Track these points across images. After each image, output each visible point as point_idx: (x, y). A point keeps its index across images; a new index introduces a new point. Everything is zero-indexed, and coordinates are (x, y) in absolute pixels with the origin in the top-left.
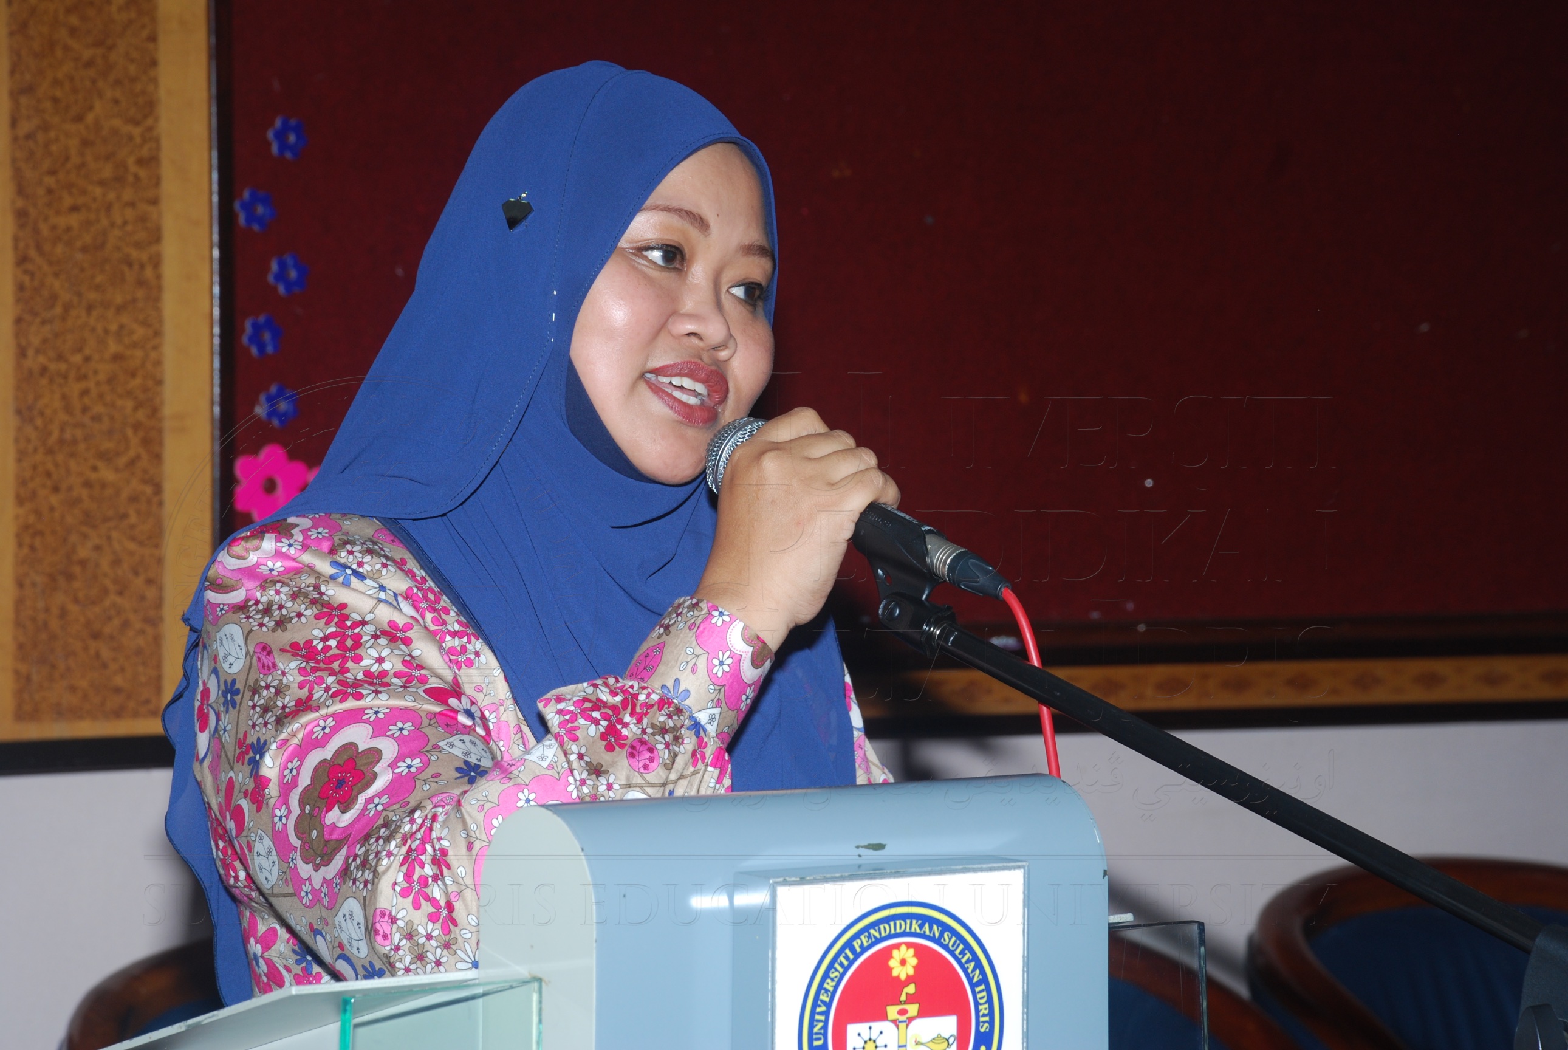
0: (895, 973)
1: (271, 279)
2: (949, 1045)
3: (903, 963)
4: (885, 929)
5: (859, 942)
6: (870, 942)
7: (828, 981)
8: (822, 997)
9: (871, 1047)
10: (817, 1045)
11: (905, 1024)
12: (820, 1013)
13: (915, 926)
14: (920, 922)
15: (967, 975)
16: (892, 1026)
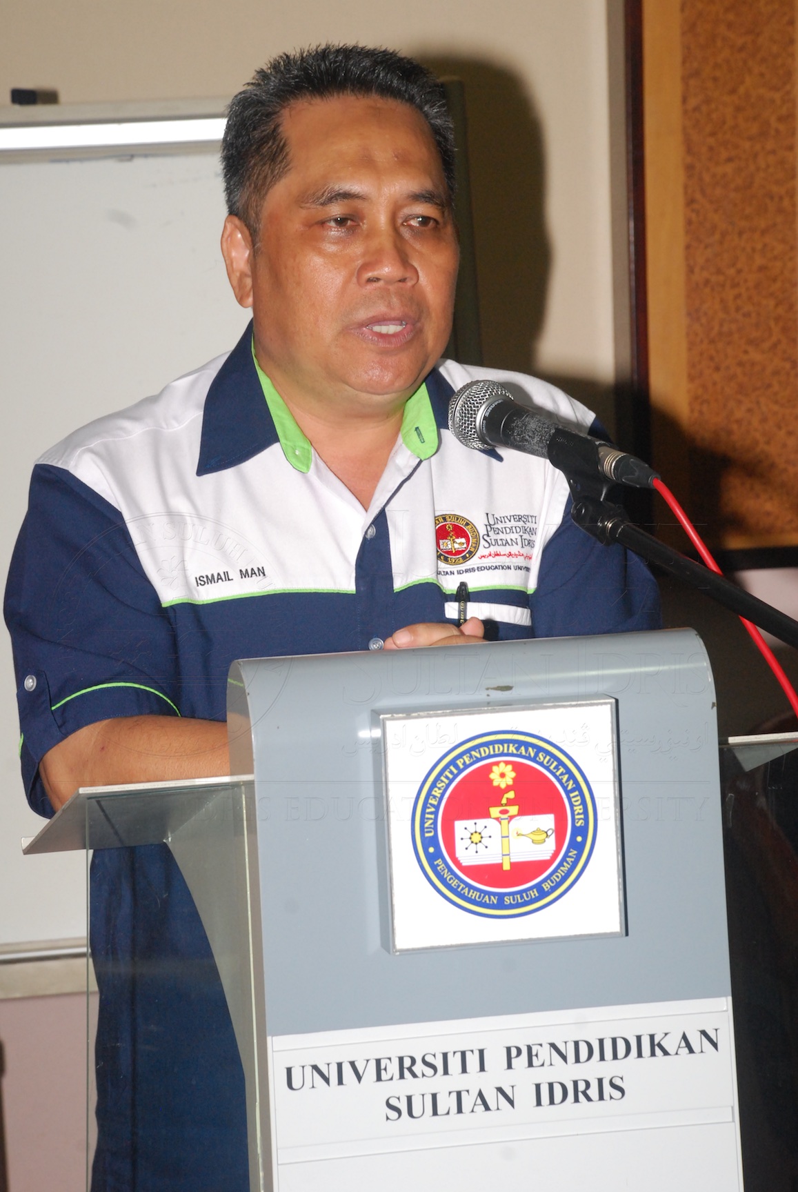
2: (548, 836)
3: (502, 776)
4: (484, 751)
5: (462, 760)
6: (472, 761)
7: (436, 789)
8: (430, 801)
9: (477, 839)
10: (427, 837)
11: (507, 821)
12: (429, 813)
13: (512, 749)
14: (516, 745)
15: (562, 784)
16: (496, 822)
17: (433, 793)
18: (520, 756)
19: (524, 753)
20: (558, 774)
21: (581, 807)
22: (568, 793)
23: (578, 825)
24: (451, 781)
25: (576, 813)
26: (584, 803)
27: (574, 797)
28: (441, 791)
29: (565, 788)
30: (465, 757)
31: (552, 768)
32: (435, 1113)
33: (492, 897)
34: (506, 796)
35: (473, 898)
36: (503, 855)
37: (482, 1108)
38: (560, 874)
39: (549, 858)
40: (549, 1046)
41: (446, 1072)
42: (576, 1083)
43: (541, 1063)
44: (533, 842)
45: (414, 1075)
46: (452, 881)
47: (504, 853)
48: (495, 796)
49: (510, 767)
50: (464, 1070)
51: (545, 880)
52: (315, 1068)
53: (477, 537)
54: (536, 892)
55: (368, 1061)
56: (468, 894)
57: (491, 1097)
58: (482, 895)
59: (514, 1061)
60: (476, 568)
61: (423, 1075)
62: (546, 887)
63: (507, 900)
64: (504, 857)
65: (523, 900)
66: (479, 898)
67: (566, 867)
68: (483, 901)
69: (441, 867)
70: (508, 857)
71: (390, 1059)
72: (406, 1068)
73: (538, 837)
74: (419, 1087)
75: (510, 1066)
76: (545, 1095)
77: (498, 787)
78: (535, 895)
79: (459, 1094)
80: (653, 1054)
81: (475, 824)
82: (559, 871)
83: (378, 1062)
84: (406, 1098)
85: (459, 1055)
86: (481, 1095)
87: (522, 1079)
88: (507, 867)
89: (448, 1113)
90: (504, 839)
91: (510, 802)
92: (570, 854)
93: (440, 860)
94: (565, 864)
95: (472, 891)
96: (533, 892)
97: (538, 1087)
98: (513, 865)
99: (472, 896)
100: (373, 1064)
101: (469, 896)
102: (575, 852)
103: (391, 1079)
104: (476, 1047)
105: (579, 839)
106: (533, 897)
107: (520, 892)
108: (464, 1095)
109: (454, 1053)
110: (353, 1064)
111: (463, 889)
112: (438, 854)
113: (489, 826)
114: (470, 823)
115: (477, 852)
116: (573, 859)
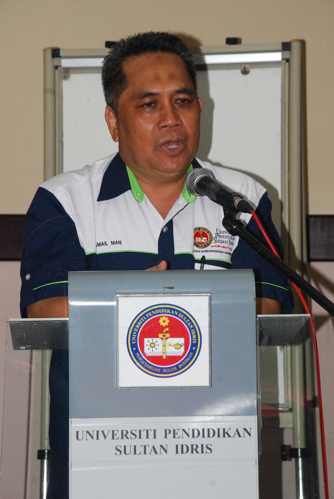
2: (181, 346)
3: (164, 321)
4: (157, 311)
5: (148, 314)
6: (152, 315)
7: (137, 325)
8: (135, 330)
9: (153, 345)
10: (133, 344)
11: (165, 339)
12: (134, 334)
13: (168, 311)
14: (170, 310)
15: (188, 326)
16: (161, 340)
17: (136, 326)
18: (172, 314)
19: (173, 313)
20: (186, 322)
21: (195, 336)
22: (190, 330)
23: (194, 343)
24: (143, 322)
25: (193, 338)
26: (196, 334)
27: (192, 332)
28: (139, 326)
29: (189, 328)
30: (149, 313)
31: (184, 319)
32: (135, 453)
33: (158, 369)
34: (165, 329)
35: (150, 369)
36: (163, 353)
37: (154, 453)
38: (186, 361)
39: (181, 355)
40: (182, 430)
41: (140, 437)
42: (192, 446)
43: (179, 437)
44: (175, 348)
45: (127, 438)
46: (142, 362)
47: (164, 352)
48: (161, 329)
49: (167, 318)
50: (147, 437)
51: (179, 364)
52: (88, 432)
53: (211, 238)
54: (176, 368)
55: (109, 431)
56: (149, 367)
57: (158, 449)
58: (154, 368)
59: (168, 435)
60: (209, 251)
61: (131, 438)
62: (180, 366)
63: (164, 371)
64: (164, 353)
65: (170, 371)
66: (153, 369)
67: (188, 359)
68: (154, 370)
69: (138, 356)
70: (165, 353)
71: (118, 431)
72: (124, 435)
73: (177, 346)
74: (129, 443)
75: (166, 437)
76: (180, 449)
77: (162, 326)
78: (175, 369)
79: (145, 447)
80: (224, 436)
81: (153, 340)
82: (185, 360)
83: (113, 432)
84: (124, 447)
85: (145, 431)
86: (154, 447)
87: (171, 443)
88: (164, 357)
89: (140, 454)
90: (164, 346)
91: (167, 332)
92: (190, 354)
93: (138, 353)
94: (188, 358)
95: (150, 366)
96: (175, 368)
97: (177, 446)
98: (167, 357)
99: (150, 368)
100: (111, 433)
101: (149, 368)
102: (192, 353)
103: (118, 439)
104: (153, 429)
105: (194, 348)
106: (175, 370)
107: (170, 368)
108: (147, 447)
109: (144, 430)
110: (103, 432)
111: (146, 365)
112: (137, 351)
113: (158, 341)
114: (150, 340)
115: (153, 351)
116: (191, 356)
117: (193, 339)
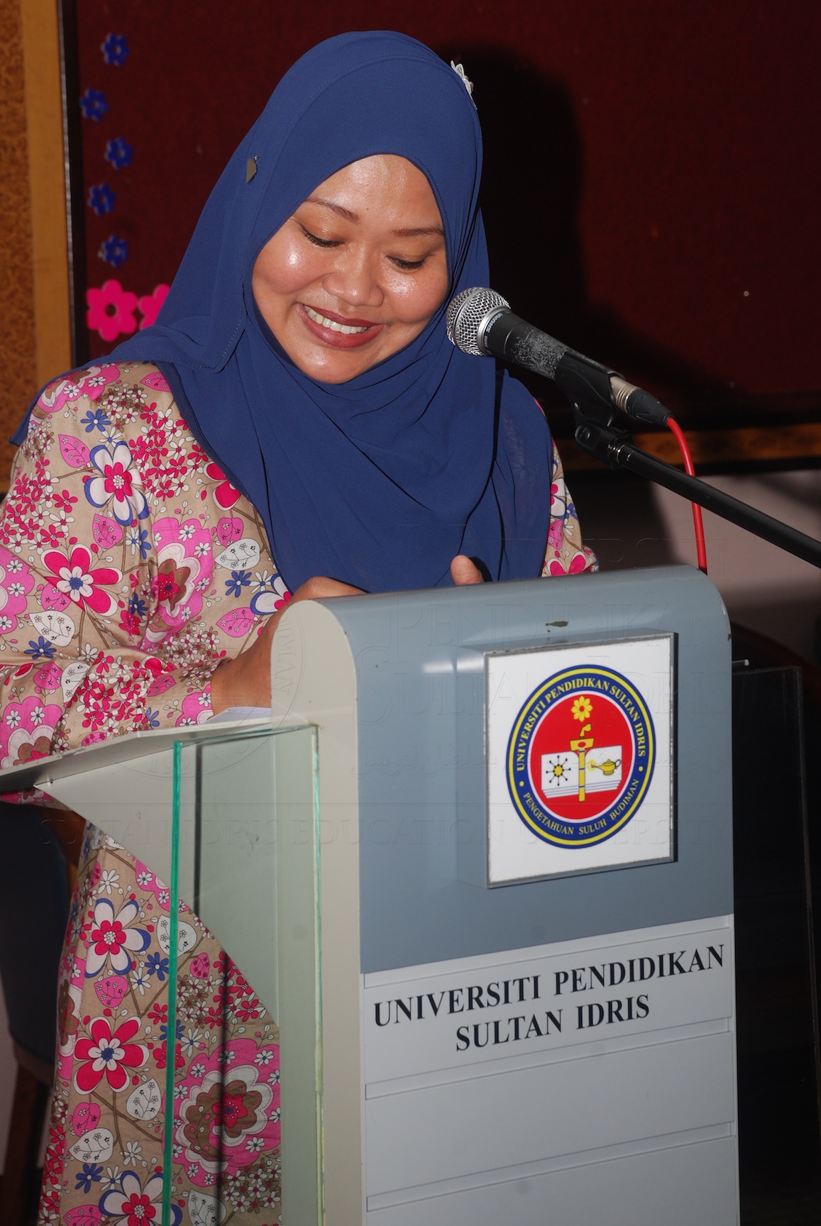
0: (576, 717)
1: (106, 156)
2: (616, 767)
3: (582, 710)
4: (568, 685)
5: (549, 695)
6: (558, 695)
7: (528, 724)
8: (522, 736)
10: (519, 771)
11: (583, 753)
12: (522, 748)
13: (591, 683)
14: (594, 679)
15: (629, 716)
16: (575, 755)
17: (525, 728)
18: (597, 690)
19: (600, 687)
20: (626, 706)
21: (643, 738)
22: (633, 724)
23: (640, 755)
24: (540, 715)
25: (639, 743)
26: (646, 734)
27: (638, 728)
28: (531, 726)
29: (631, 720)
30: (552, 692)
31: (621, 700)
32: (497, 1040)
33: (570, 828)
34: (584, 729)
35: (554, 829)
36: (580, 787)
37: (535, 1033)
38: (625, 803)
39: (616, 788)
40: (590, 970)
41: (507, 1000)
42: (610, 1004)
43: (583, 987)
44: (604, 773)
45: (481, 1005)
46: (537, 813)
47: (581, 785)
48: (575, 729)
50: (522, 998)
51: (612, 810)
52: (399, 1002)
54: (604, 822)
55: (443, 993)
56: (550, 826)
57: (542, 1022)
58: (562, 826)
59: (562, 986)
61: (488, 1004)
62: (613, 816)
63: (581, 831)
64: (581, 789)
65: (594, 830)
66: (559, 829)
67: (630, 796)
68: (562, 832)
69: (529, 800)
70: (583, 788)
71: (461, 990)
72: (474, 998)
73: (608, 767)
74: (485, 1016)
75: (558, 991)
76: (586, 1017)
77: (578, 721)
78: (603, 825)
79: (517, 1021)
80: (672, 972)
82: (624, 800)
83: (452, 994)
84: (474, 1028)
85: (517, 984)
86: (534, 1020)
87: (568, 1003)
88: (582, 798)
89: (507, 1040)
90: (581, 771)
92: (633, 784)
93: (528, 794)
94: (629, 793)
95: (553, 823)
96: (602, 822)
97: (580, 1010)
98: (587, 795)
99: (553, 827)
100: (447, 996)
101: (551, 828)
102: (637, 782)
103: (463, 1010)
104: (532, 975)
105: (641, 769)
107: (592, 823)
108: (521, 1021)
109: (514, 981)
110: (431, 997)
111: (546, 821)
112: (527, 788)
113: (569, 759)
114: (553, 757)
115: (558, 785)
116: (635, 789)
117: (640, 747)
